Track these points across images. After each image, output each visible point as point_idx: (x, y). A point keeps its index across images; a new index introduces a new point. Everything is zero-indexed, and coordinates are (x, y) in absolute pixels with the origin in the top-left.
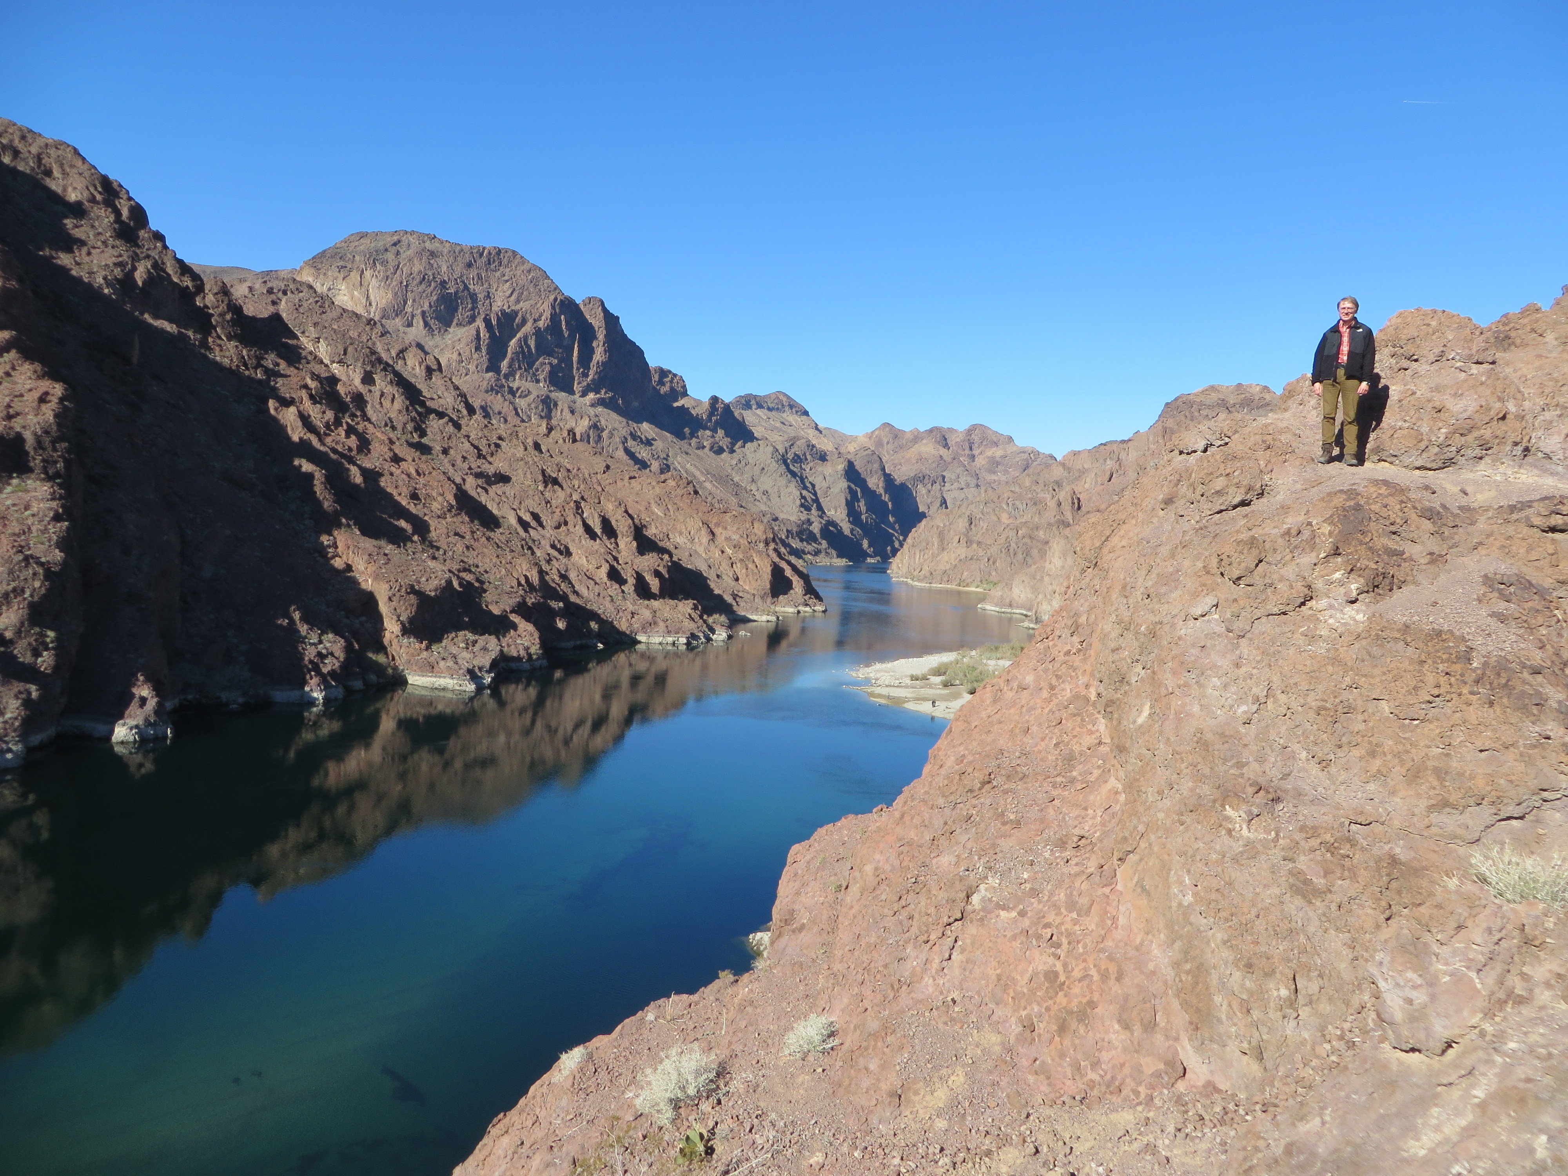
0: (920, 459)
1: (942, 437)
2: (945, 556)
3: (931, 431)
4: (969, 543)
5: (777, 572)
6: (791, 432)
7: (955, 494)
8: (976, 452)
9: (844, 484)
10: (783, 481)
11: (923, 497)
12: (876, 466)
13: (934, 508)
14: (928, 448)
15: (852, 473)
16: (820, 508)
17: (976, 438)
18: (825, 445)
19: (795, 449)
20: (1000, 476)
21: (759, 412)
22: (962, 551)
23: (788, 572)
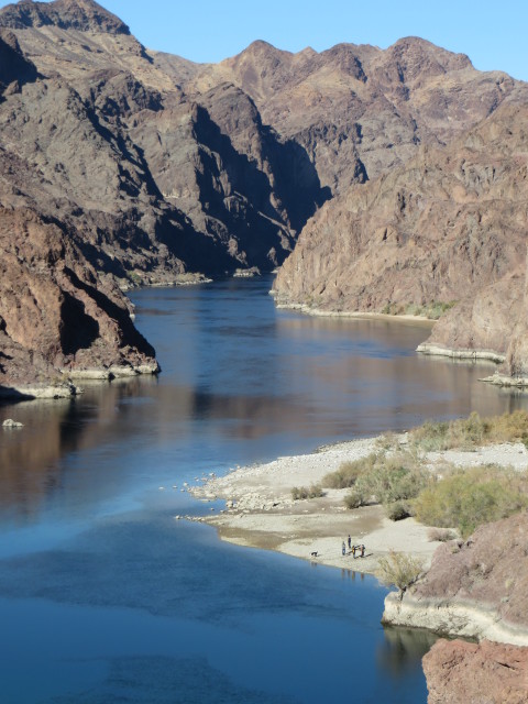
0: (319, 99)
1: (352, 60)
2: (362, 263)
3: (334, 51)
4: (401, 239)
5: (70, 308)
6: (101, 63)
7: (380, 154)
8: (410, 84)
9: (191, 147)
10: (88, 147)
11: (327, 162)
12: (245, 114)
13: (345, 180)
14: (331, 80)
15: (204, 127)
16: (153, 189)
17: (409, 59)
18: (157, 81)
19: (107, 91)
20: (451, 123)
21: (44, 30)
22: (391, 254)
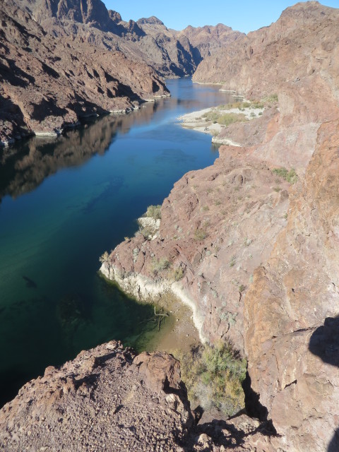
0: (201, 38)
1: (208, 29)
2: (209, 73)
3: (204, 27)
4: (217, 68)
5: (154, 84)
6: (158, 31)
7: (213, 50)
8: (219, 34)
9: (176, 49)
10: (156, 50)
11: (203, 52)
12: (187, 42)
13: (206, 55)
14: (204, 34)
15: (179, 45)
16: (169, 59)
17: (219, 29)
18: (169, 35)
19: (160, 38)
20: (227, 42)
21: (147, 24)
22: (214, 71)
23: (158, 84)
